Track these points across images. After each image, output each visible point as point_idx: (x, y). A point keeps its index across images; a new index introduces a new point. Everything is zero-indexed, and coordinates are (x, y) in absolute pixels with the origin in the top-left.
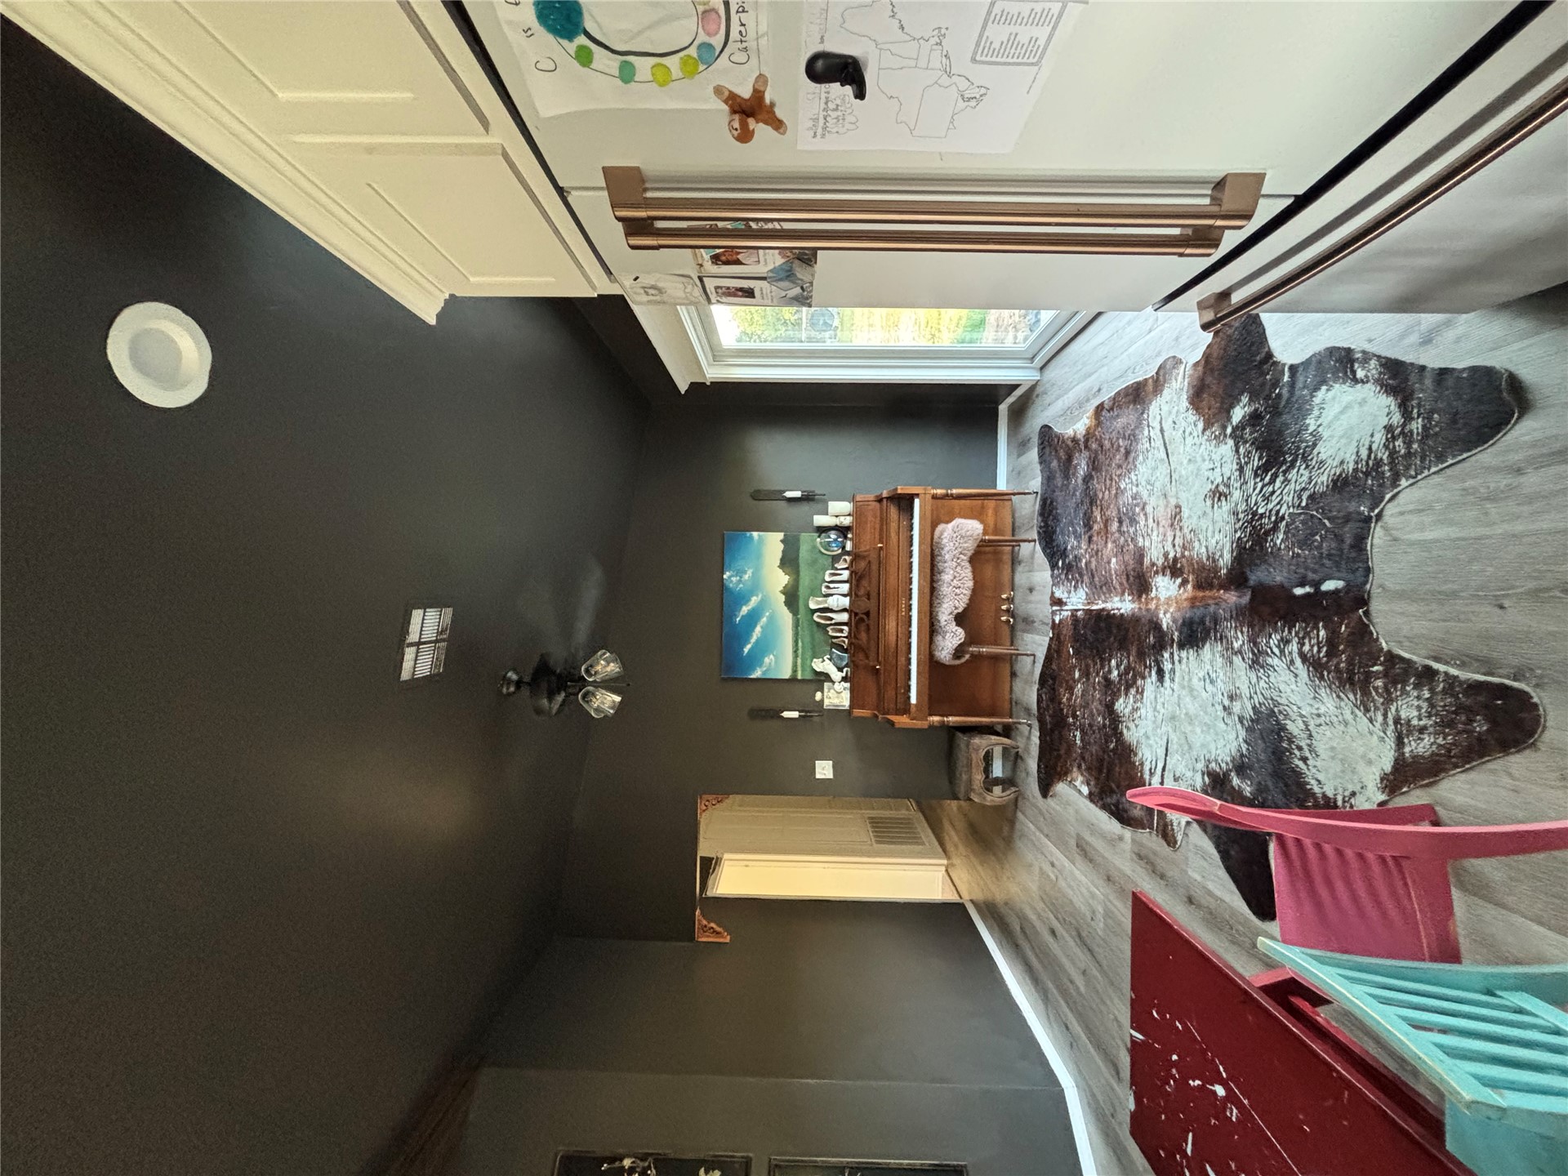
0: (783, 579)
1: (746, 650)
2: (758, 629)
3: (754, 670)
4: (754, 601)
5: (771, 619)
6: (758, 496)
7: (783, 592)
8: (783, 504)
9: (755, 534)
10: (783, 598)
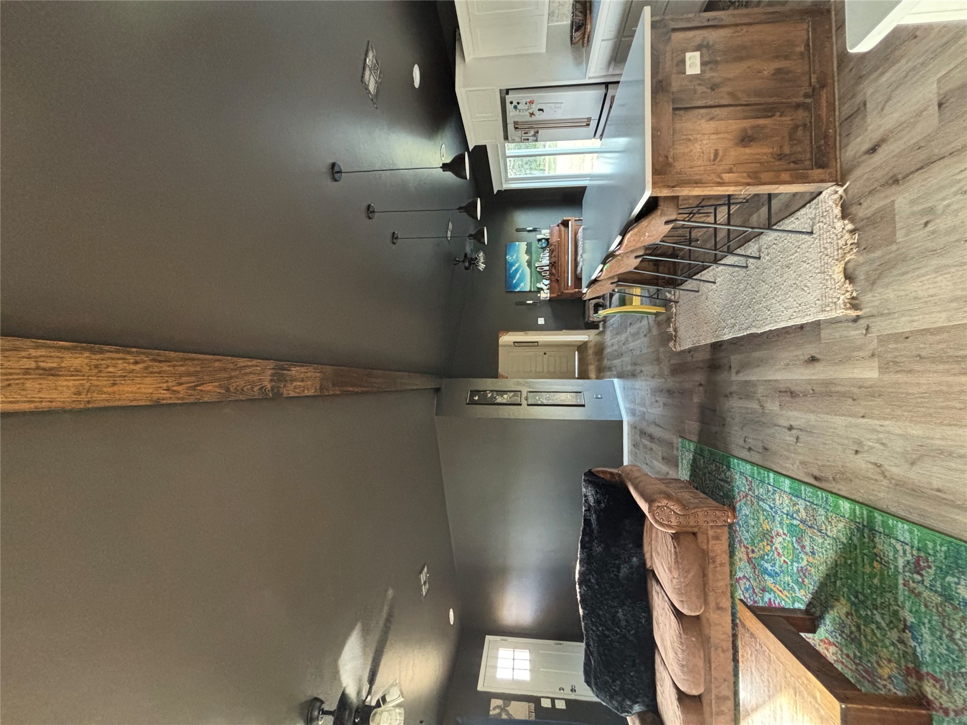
0: (527, 257)
1: (514, 282)
2: (518, 275)
3: (516, 288)
4: (517, 265)
5: (522, 271)
6: (518, 230)
7: (527, 262)
8: (526, 232)
9: (517, 243)
10: (526, 264)
